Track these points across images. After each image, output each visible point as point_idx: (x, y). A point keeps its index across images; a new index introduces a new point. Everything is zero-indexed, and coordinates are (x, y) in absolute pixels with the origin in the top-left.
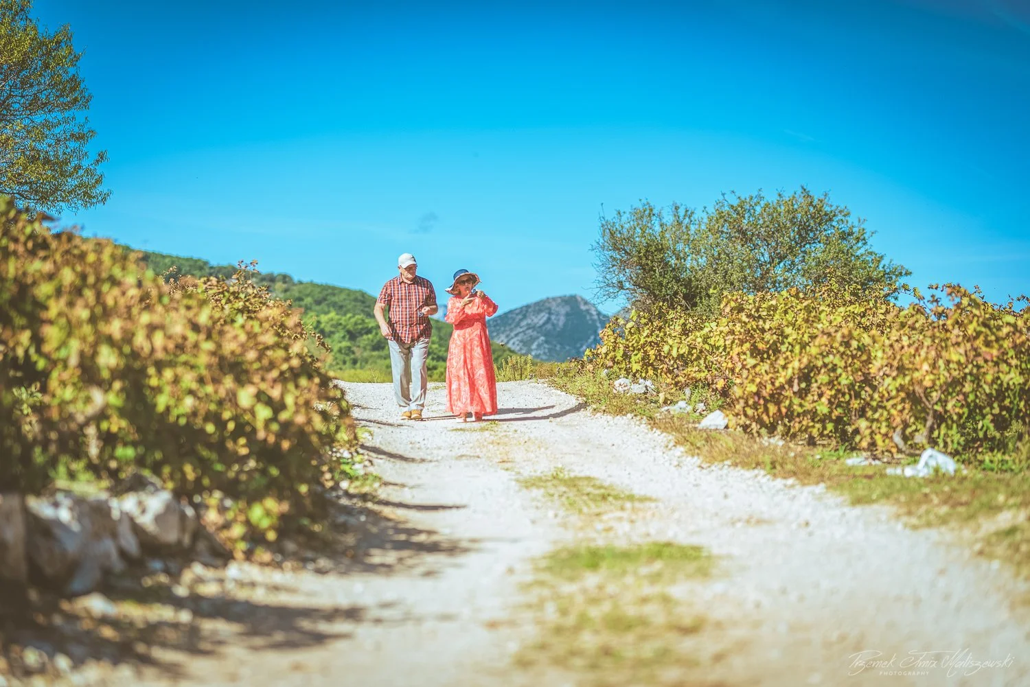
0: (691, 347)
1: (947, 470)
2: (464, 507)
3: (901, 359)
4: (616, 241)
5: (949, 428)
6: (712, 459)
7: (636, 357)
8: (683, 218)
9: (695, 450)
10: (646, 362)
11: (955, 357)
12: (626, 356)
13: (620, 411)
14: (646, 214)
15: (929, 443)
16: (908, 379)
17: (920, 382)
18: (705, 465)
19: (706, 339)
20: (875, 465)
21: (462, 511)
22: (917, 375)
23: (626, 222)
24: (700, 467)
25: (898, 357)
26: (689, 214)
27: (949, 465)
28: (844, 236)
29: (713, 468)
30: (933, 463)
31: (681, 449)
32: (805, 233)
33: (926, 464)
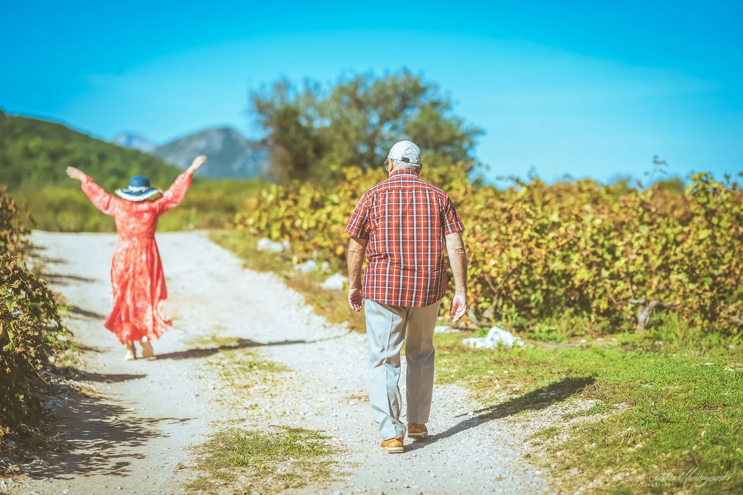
0: (318, 222)
1: (508, 343)
2: (144, 376)
3: (474, 256)
4: (261, 107)
5: (510, 306)
6: (333, 320)
7: (276, 227)
8: (312, 89)
9: (320, 310)
10: (283, 231)
11: (514, 255)
12: (268, 226)
13: (263, 268)
14: (283, 86)
15: (495, 318)
16: (479, 270)
17: (488, 273)
18: (328, 324)
19: (329, 215)
20: (455, 333)
21: (142, 380)
22: (486, 268)
23: (268, 94)
24: (325, 327)
25: (473, 255)
26: (317, 86)
27: (508, 338)
28: (435, 104)
29: (334, 328)
30: (497, 338)
31: (309, 308)
32: (405, 102)
33: (492, 339)
